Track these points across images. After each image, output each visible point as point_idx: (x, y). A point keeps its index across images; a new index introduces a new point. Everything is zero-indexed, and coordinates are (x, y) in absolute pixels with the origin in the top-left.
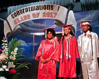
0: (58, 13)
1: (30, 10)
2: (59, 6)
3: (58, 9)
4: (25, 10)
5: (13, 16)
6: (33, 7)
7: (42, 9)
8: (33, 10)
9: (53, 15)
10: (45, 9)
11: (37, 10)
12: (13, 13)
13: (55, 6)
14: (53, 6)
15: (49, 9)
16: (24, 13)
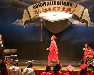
0: (76, 9)
1: (52, 4)
2: (77, 4)
3: (76, 7)
4: (46, 4)
5: (34, 7)
6: (54, 2)
7: (62, 5)
8: (54, 5)
9: (72, 11)
10: (65, 5)
11: (57, 5)
12: (35, 4)
13: (74, 4)
14: (72, 4)
15: (69, 6)
16: (45, 6)
